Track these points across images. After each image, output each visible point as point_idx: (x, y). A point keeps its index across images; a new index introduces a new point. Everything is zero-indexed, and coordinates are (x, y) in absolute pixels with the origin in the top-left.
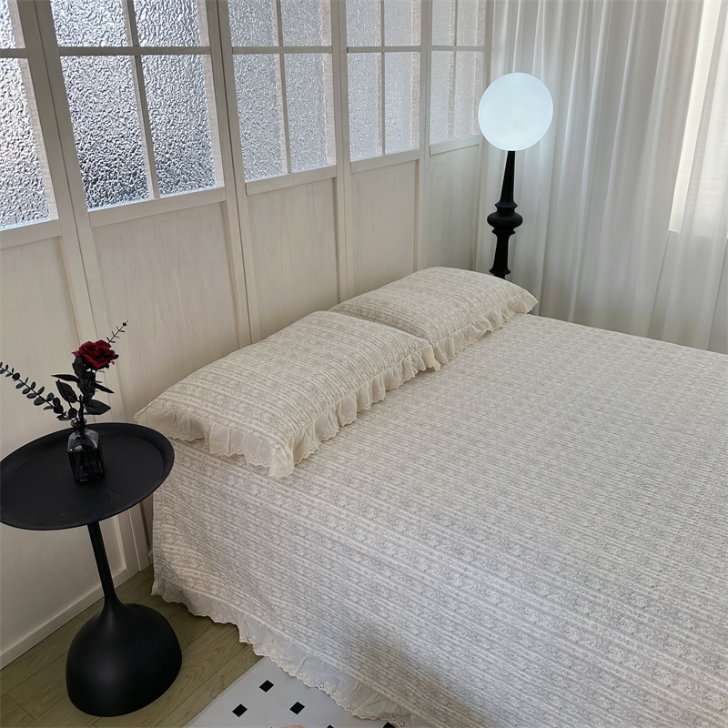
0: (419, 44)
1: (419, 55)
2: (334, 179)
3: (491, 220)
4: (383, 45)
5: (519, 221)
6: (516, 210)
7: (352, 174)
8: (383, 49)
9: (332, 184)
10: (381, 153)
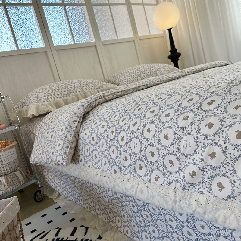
0: (125, 2)
1: (126, 6)
2: (96, 46)
3: (169, 57)
5: (179, 55)
7: (103, 45)
9: (95, 49)
10: (116, 38)
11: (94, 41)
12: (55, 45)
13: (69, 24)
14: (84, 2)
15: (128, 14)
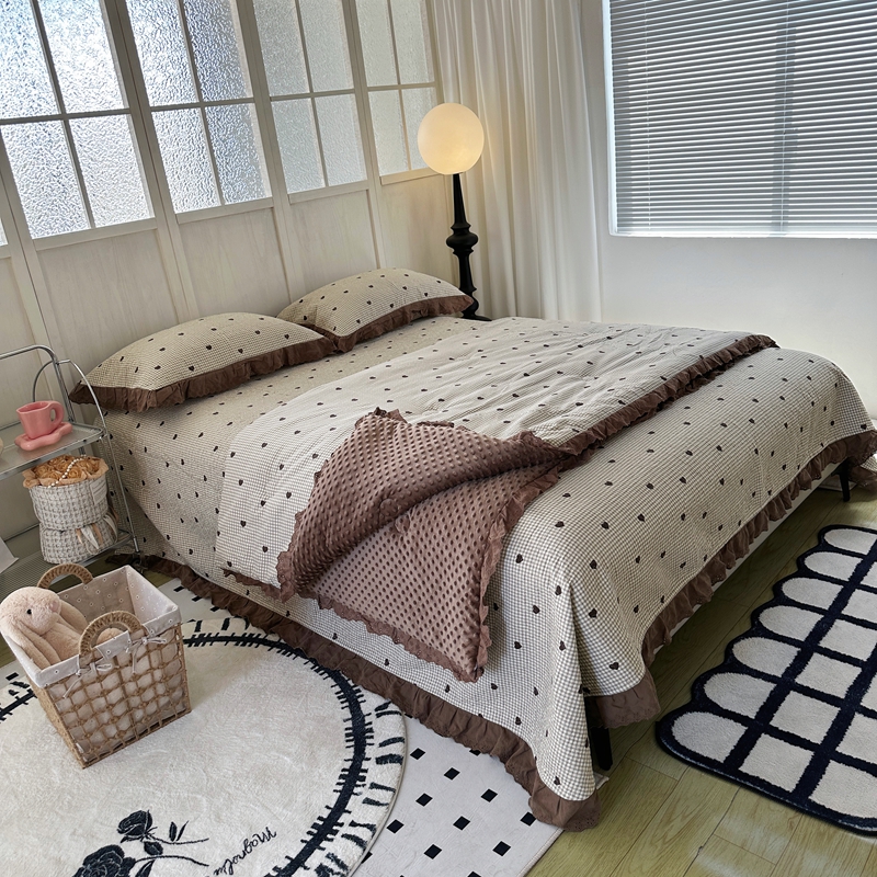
0: (352, 87)
1: (353, 96)
2: (272, 208)
3: (450, 243)
4: (312, 91)
5: (475, 240)
6: (471, 230)
7: (291, 205)
8: (312, 95)
9: (270, 214)
10: (323, 185)
11: (269, 194)
12: (176, 212)
13: (212, 152)
14: (250, 95)
15: (357, 117)
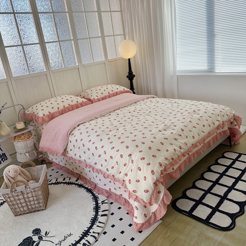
1: (101, 38)
2: (78, 68)
3: (127, 77)
4: (89, 37)
5: (134, 76)
7: (84, 67)
8: (90, 38)
9: (78, 70)
10: (93, 62)
11: (77, 64)
12: (52, 69)
13: (62, 54)
14: (72, 38)
15: (102, 44)
